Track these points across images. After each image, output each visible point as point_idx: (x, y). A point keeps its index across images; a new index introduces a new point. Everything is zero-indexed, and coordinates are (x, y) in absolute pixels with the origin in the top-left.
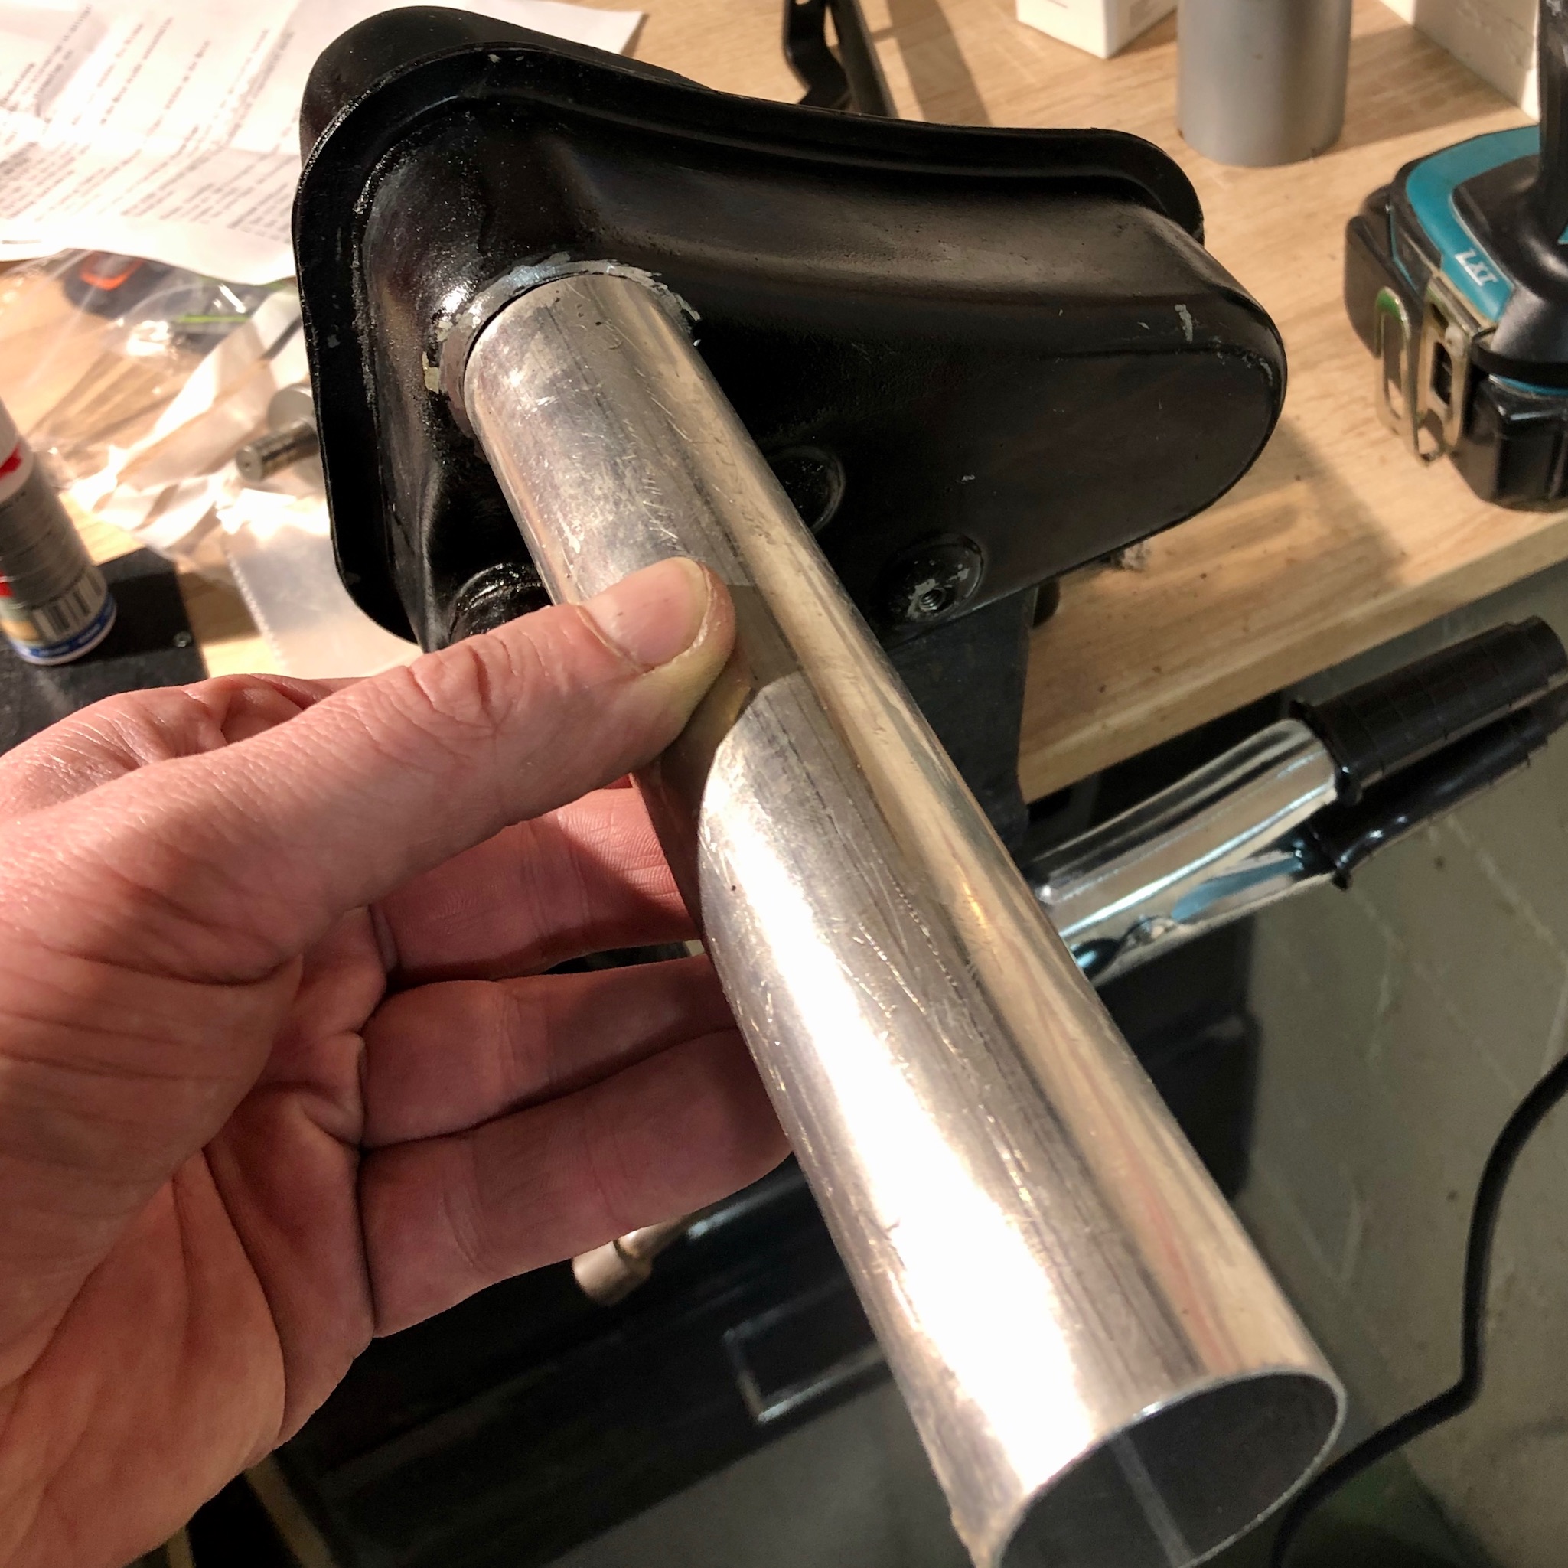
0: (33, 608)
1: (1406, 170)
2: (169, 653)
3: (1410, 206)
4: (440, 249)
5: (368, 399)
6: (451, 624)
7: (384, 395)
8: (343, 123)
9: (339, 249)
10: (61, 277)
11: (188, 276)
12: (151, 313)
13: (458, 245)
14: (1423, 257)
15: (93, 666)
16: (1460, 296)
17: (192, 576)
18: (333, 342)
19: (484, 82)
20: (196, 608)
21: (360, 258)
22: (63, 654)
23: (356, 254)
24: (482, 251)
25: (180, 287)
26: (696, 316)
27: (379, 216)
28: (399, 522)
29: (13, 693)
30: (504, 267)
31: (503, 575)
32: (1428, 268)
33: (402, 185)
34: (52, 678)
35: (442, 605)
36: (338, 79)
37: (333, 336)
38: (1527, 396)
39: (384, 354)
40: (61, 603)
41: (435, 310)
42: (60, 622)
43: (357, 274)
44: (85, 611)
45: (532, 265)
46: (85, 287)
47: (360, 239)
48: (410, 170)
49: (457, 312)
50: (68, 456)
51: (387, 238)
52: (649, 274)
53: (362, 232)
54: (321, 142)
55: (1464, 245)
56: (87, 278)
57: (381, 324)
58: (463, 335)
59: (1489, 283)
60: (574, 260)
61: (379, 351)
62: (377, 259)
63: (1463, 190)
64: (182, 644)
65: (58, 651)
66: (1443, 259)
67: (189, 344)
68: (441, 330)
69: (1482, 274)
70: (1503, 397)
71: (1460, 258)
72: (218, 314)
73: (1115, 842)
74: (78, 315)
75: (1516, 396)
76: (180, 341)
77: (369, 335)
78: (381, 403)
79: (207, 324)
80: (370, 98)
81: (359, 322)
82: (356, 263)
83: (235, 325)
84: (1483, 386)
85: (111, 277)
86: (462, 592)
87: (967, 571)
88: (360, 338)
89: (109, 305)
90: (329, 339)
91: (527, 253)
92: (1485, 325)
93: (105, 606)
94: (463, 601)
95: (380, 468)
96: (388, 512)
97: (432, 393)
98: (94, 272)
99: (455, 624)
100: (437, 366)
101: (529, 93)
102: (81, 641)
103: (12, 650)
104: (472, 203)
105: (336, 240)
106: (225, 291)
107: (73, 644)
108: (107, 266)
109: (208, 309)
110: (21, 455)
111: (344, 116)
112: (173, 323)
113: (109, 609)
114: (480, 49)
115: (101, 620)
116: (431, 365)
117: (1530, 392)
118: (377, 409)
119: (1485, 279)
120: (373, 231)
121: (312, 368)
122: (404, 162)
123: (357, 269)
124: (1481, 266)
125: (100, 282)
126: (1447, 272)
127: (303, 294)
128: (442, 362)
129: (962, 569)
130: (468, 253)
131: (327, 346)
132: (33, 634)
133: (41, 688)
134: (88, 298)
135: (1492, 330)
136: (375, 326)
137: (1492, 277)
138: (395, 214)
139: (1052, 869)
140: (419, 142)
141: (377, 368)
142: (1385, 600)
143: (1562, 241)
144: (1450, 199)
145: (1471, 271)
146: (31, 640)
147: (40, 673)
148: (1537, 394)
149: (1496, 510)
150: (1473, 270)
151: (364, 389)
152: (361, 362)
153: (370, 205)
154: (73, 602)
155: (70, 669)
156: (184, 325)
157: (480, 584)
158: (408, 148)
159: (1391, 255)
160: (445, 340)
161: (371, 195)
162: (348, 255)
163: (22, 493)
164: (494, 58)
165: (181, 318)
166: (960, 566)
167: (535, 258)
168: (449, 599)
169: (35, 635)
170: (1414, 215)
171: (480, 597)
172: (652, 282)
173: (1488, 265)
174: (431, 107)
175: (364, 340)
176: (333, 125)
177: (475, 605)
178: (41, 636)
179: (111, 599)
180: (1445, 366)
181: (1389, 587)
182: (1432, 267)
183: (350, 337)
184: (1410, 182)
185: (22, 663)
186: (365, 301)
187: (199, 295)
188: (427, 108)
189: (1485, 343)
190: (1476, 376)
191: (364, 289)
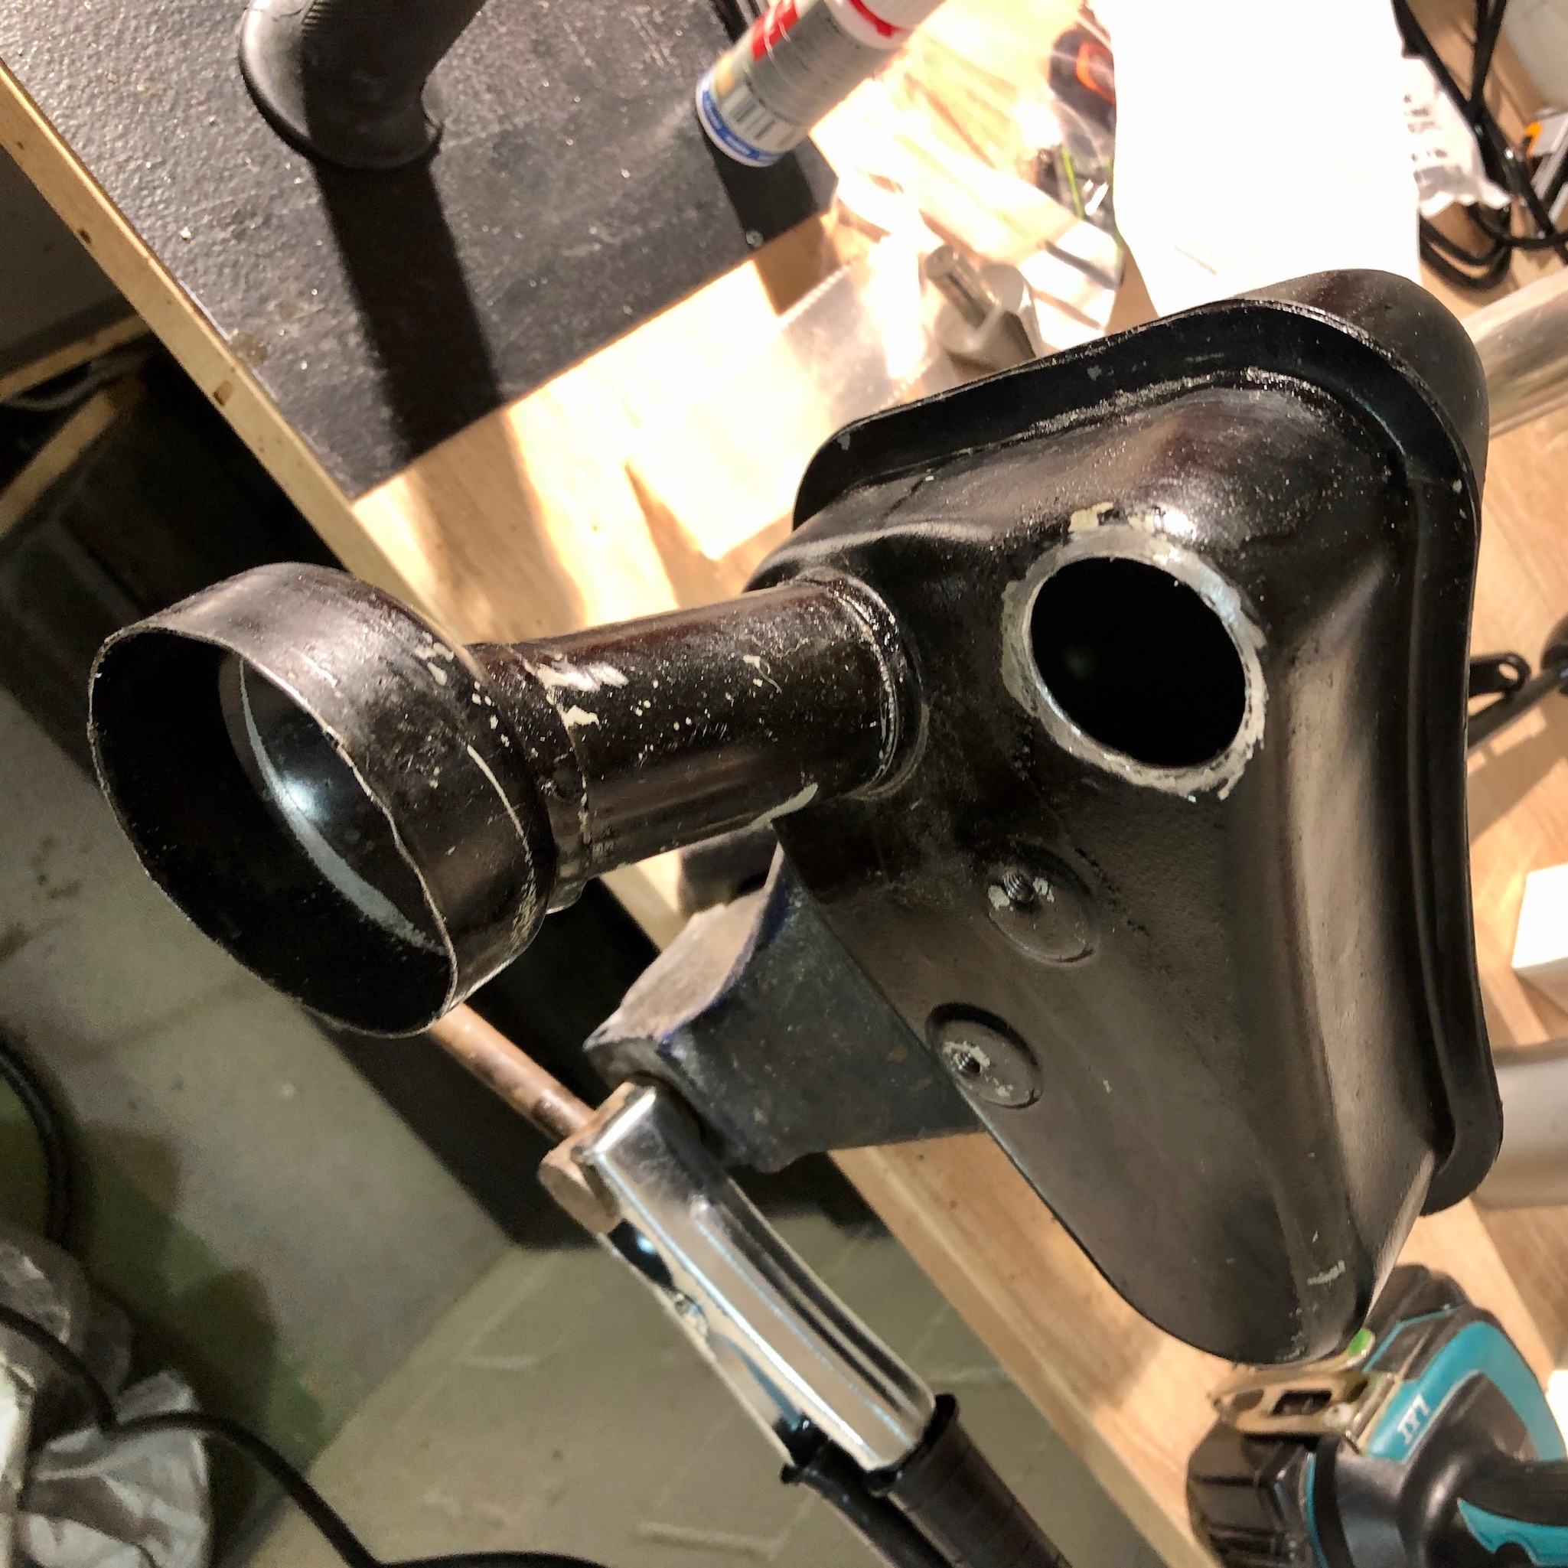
0: (749, 84)
1: (1487, 1317)
2: (736, 227)
3: (1455, 1333)
4: (1234, 491)
5: (1041, 423)
6: (816, 578)
7: (1049, 446)
8: (1348, 336)
9: (1199, 359)
10: (1080, 26)
11: (1109, 149)
12: (1068, 121)
13: (1243, 514)
14: (1410, 1359)
15: (708, 156)
16: (1382, 1410)
17: (819, 230)
18: (1094, 372)
19: (1428, 480)
20: (788, 242)
21: (1196, 388)
22: (713, 127)
23: (1200, 381)
24: (1244, 545)
25: (1097, 143)
26: (1223, 794)
27: (1252, 402)
28: (914, 489)
29: (661, 84)
30: (1232, 577)
31: (885, 627)
32: (1400, 1367)
33: (1293, 420)
34: (685, 118)
35: (835, 560)
36: (1387, 308)
37: (1100, 371)
38: (1301, 1493)
39: (1095, 441)
40: (759, 111)
41: (1163, 507)
42: (742, 114)
43: (1176, 386)
44: (759, 136)
45: (1242, 609)
46: (1075, 50)
47: (1219, 383)
48: (1311, 425)
49: (1169, 535)
50: (908, 77)
51: (1228, 418)
52: (1261, 736)
53: (1228, 384)
54: (1319, 315)
55: (1432, 1400)
56: (1084, 49)
57: (1127, 431)
58: (1142, 547)
59: (1401, 1437)
60: (1260, 654)
61: (1098, 431)
62: (1202, 413)
63: (1482, 1385)
64: (750, 239)
65: (713, 118)
66: (1412, 1382)
67: (1043, 167)
68: (1143, 520)
69: (1409, 1427)
70: (1294, 1473)
71: (1418, 1401)
72: (1079, 188)
73: (771, 1261)
74: (1047, 52)
75: (1298, 1484)
76: (1045, 157)
77: (1113, 414)
78: (1039, 444)
79: (1067, 179)
80: (1383, 358)
81: (1124, 399)
82: (1190, 383)
83: (1073, 208)
84: (1300, 1449)
85: (1091, 73)
86: (854, 582)
87: (1007, 1094)
88: (1105, 403)
89: (1063, 80)
90: (1097, 367)
91: (1254, 598)
92: (1361, 1443)
93: (767, 154)
94: (845, 588)
95: (969, 450)
96: (923, 469)
97: (1068, 523)
98: (1091, 55)
99: (819, 583)
100: (1101, 523)
101: (1424, 533)
102: (729, 139)
103: (703, 72)
104: (1294, 515)
105: (1209, 354)
106: (1103, 189)
107: (724, 131)
108: (1100, 68)
109: (1082, 177)
110: (896, 36)
111: (1354, 335)
112: (1060, 147)
113: (767, 158)
114: (1464, 468)
115: (754, 153)
116: (1099, 515)
117: (1305, 1498)
118: (1031, 438)
119: (1405, 1431)
120: (1232, 398)
121: (1061, 355)
122: (1320, 416)
123: (1183, 386)
124: (1416, 1424)
125: (1084, 65)
126: (1402, 1389)
127: (1140, 330)
128: (1106, 528)
129: (1007, 1090)
130: (1239, 530)
131: (1088, 367)
132: (723, 90)
133: (673, 110)
134: (1065, 57)
135: (1356, 1450)
136: (1125, 423)
137: (1408, 1438)
138: (1257, 422)
139: (726, 1203)
140: (1345, 424)
141: (1078, 431)
142: (1073, 1400)
143: (1460, 1502)
144: (1473, 1373)
145: (1408, 1416)
146: (717, 88)
147: (687, 105)
148: (1306, 1505)
149: (1182, 1476)
150: (1411, 1416)
151: (1051, 416)
152: (1080, 408)
153: (1260, 387)
154: (764, 121)
155: (698, 135)
156: (1061, 158)
157: (867, 601)
158: (1336, 415)
159: (1403, 1319)
160: (1132, 527)
161: (1273, 386)
162: (1196, 371)
163: (858, 46)
164: (1458, 486)
165: (1067, 153)
166: (1011, 1088)
167: (1252, 610)
168: (844, 568)
169: (723, 91)
170: (1449, 1339)
171: (854, 607)
172: (1252, 741)
173: (1419, 1429)
174: (1387, 429)
175: (1103, 408)
176: (1343, 325)
177: (844, 603)
178: (722, 98)
179: (776, 159)
180: (1309, 1402)
181: (1086, 1400)
182: (1403, 1371)
183: (1104, 391)
184: (1478, 1325)
185: (693, 85)
186: (1149, 404)
187: (1093, 165)
188: (1384, 424)
189: (1342, 1447)
190: (1310, 1441)
191: (1162, 399)
